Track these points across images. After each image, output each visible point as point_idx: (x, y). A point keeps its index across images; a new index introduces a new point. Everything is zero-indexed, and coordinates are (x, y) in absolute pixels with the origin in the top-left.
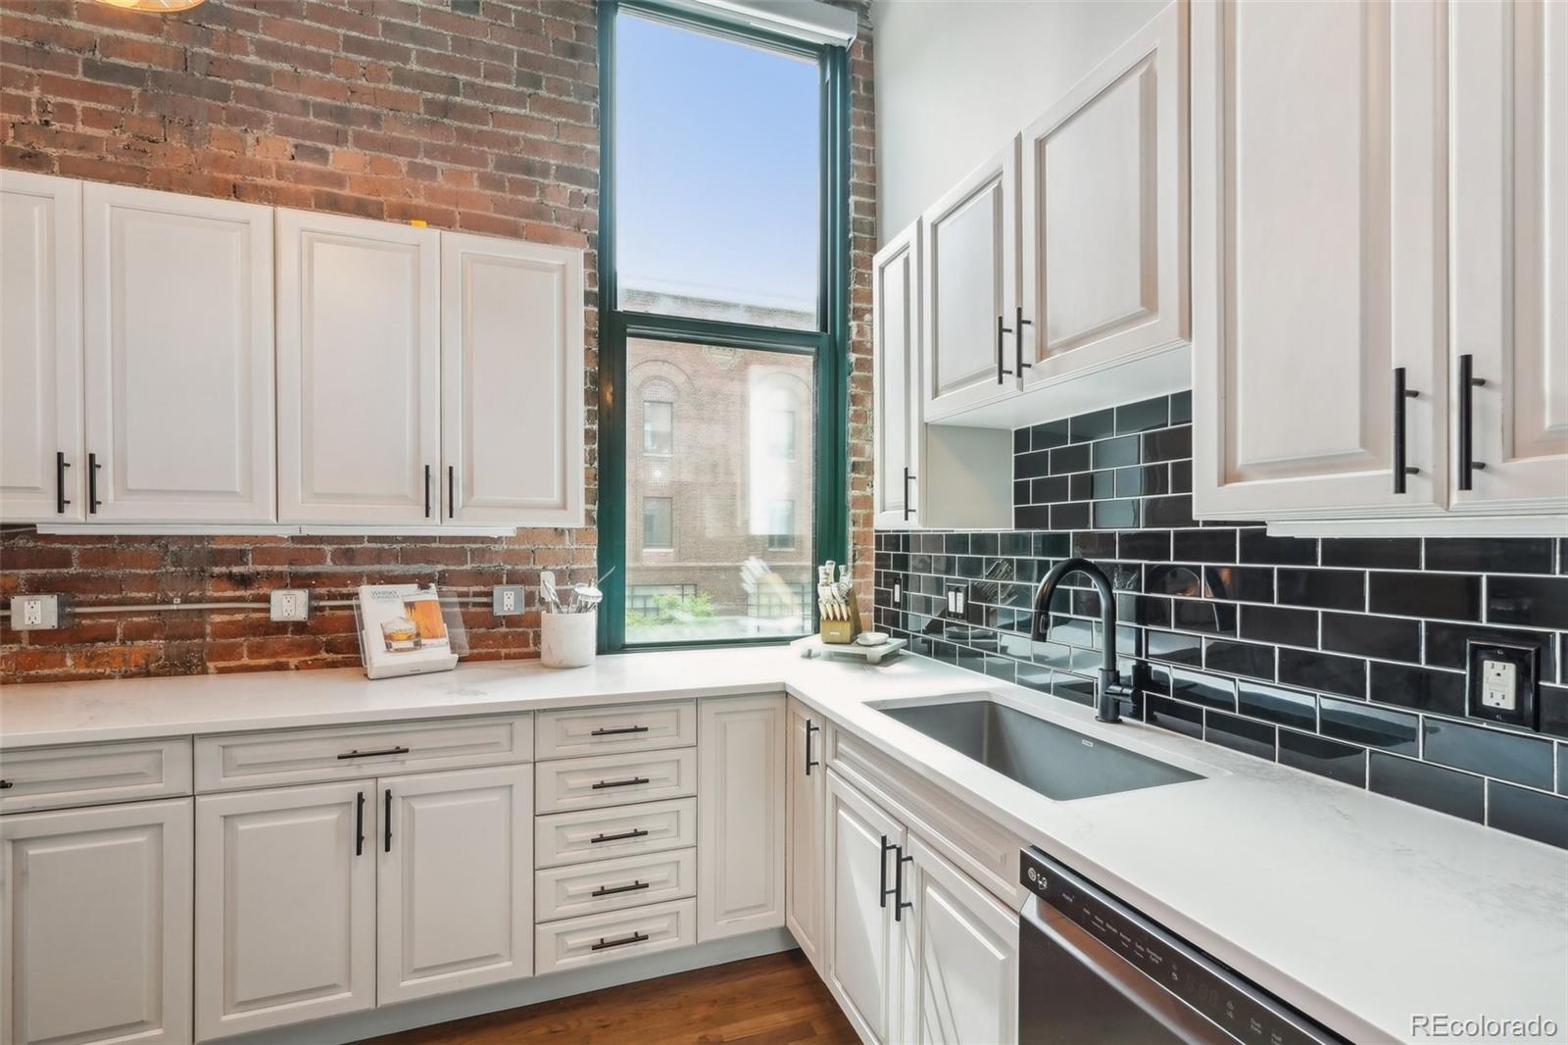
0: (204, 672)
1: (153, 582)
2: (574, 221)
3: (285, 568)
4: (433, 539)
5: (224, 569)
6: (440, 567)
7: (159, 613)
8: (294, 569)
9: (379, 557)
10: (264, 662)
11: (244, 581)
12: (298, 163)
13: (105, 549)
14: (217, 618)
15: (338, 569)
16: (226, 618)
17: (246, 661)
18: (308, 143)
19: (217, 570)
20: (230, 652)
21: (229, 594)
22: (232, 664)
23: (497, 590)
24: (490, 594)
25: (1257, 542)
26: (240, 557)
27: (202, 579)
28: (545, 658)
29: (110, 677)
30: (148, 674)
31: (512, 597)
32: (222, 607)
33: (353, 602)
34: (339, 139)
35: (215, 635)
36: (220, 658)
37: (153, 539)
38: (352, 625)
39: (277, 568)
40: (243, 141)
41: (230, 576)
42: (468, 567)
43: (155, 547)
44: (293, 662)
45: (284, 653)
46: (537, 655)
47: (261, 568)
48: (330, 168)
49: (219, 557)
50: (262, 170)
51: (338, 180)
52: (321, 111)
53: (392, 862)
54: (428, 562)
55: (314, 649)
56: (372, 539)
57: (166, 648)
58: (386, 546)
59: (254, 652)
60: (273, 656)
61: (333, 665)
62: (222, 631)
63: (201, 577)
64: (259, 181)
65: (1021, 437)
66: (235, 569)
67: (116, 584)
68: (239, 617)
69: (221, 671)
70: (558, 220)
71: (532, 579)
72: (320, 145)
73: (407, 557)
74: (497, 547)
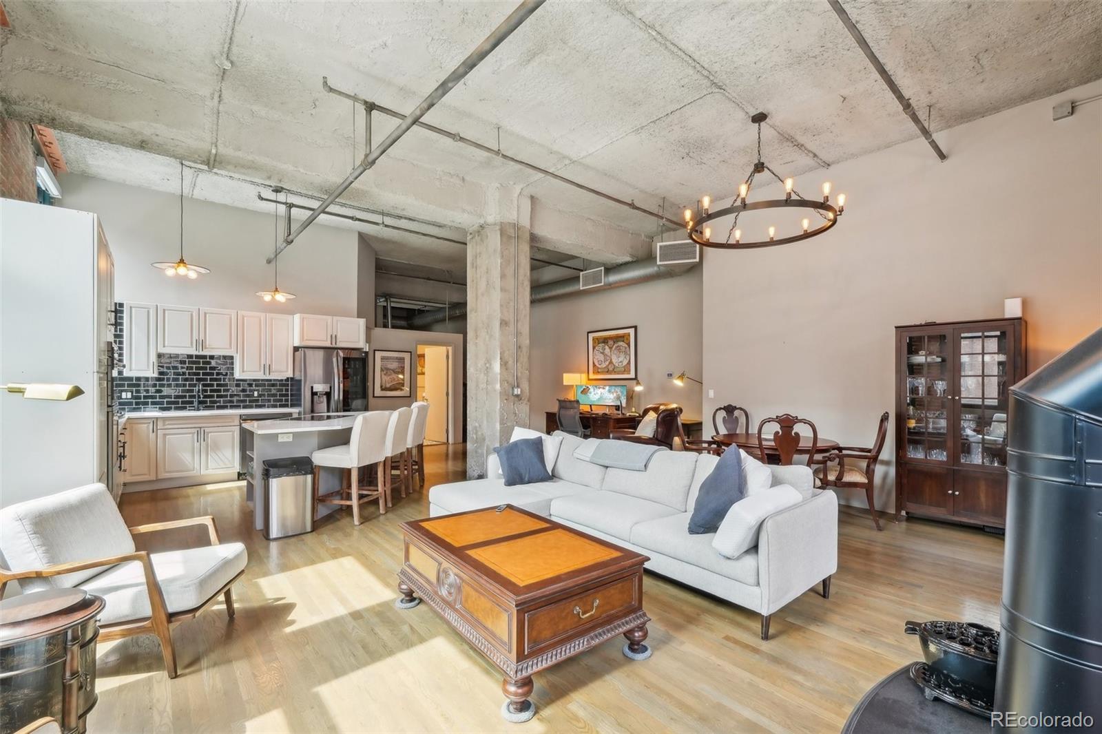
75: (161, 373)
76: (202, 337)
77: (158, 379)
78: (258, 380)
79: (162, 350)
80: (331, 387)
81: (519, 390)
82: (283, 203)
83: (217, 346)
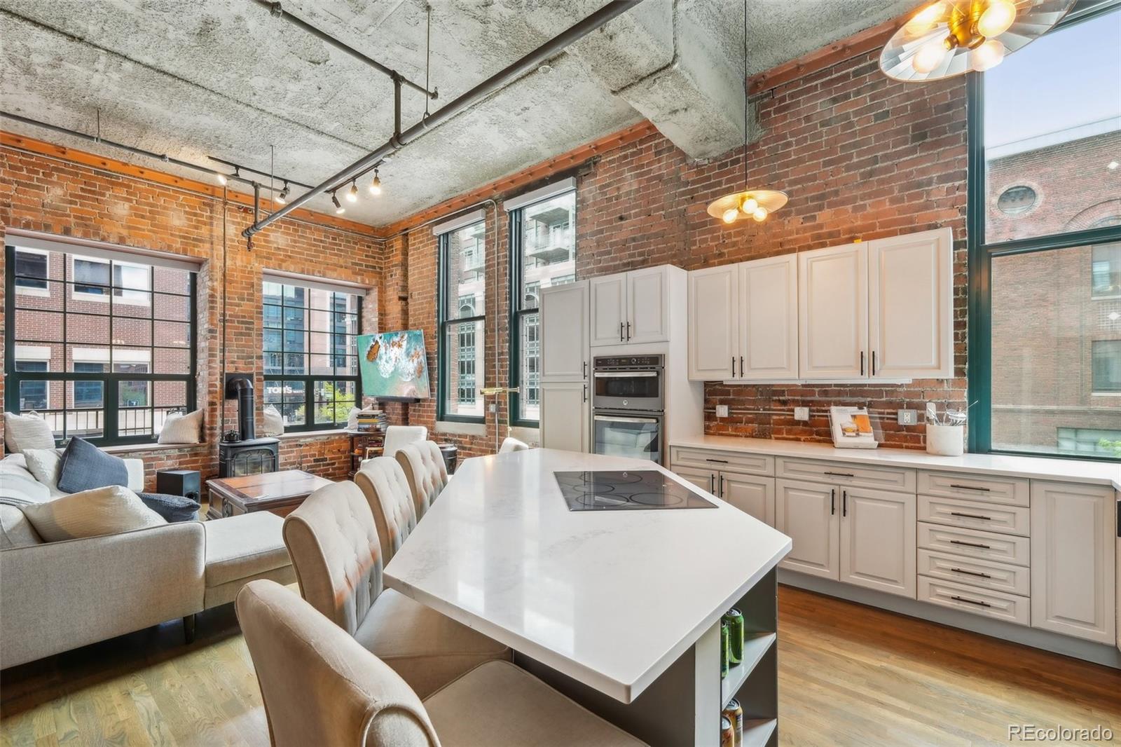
0: (770, 438)
1: (754, 402)
2: (949, 204)
3: (799, 398)
4: (865, 385)
5: (777, 398)
6: (869, 399)
7: (756, 413)
8: (803, 398)
9: (839, 393)
10: (791, 437)
11: (784, 403)
12: (805, 225)
13: (741, 389)
14: (775, 417)
15: (821, 399)
16: (778, 417)
17: (785, 436)
18: (808, 215)
19: (775, 398)
20: (779, 432)
21: (779, 408)
22: (780, 436)
23: (900, 412)
24: (896, 414)
26: (782, 393)
27: (770, 402)
28: (929, 449)
29: (741, 437)
30: (753, 437)
31: (909, 416)
32: (777, 413)
33: (828, 414)
34: (821, 208)
35: (774, 424)
36: (775, 433)
37: (754, 386)
38: (828, 424)
39: (796, 398)
40: (784, 224)
41: (779, 400)
42: (884, 399)
43: (754, 389)
44: (803, 438)
45: (799, 434)
46: (924, 448)
47: (790, 398)
48: (817, 222)
49: (776, 393)
50: (791, 233)
51: (820, 226)
52: (813, 199)
53: (846, 522)
54: (862, 397)
55: (811, 433)
56: (836, 385)
57: (759, 427)
58: (842, 389)
59: (789, 432)
60: (795, 434)
61: (819, 441)
62: (778, 423)
63: (769, 401)
64: (789, 238)
66: (781, 398)
67: (743, 402)
68: (783, 417)
69: (776, 439)
70: (938, 207)
71: (922, 407)
72: (813, 214)
73: (853, 394)
74: (901, 389)
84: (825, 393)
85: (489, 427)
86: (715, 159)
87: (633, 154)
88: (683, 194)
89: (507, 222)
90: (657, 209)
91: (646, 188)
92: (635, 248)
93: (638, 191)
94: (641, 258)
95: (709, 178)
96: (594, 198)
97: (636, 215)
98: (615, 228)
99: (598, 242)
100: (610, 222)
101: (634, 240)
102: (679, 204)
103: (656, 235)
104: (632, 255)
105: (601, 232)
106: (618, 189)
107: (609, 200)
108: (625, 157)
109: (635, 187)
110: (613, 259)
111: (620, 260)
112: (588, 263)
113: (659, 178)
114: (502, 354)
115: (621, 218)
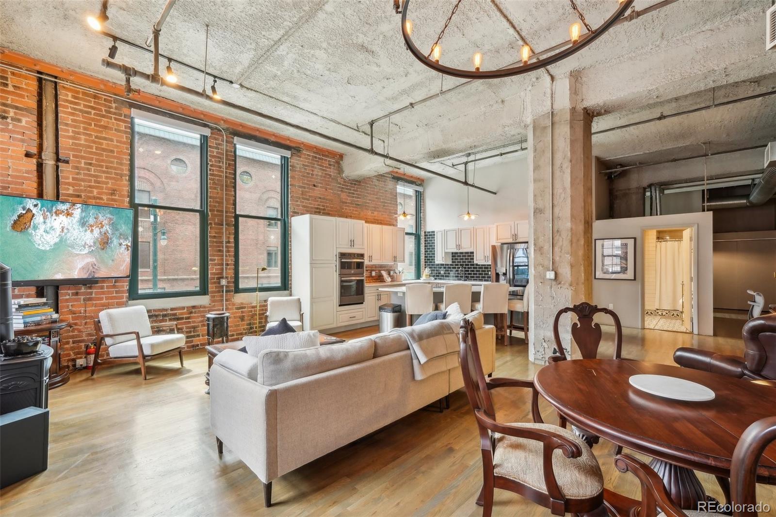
9: (378, 267)
25: (477, 265)
33: (382, 274)
34: (375, 211)
51: (375, 216)
54: (385, 268)
56: (380, 265)
65: (452, 253)
71: (395, 270)
73: (383, 267)
75: (452, 262)
76: (460, 243)
77: (451, 265)
78: (485, 265)
79: (446, 251)
80: (506, 270)
81: (553, 273)
82: (462, 164)
83: (466, 248)
84: (376, 267)
85: (213, 297)
86: (349, 180)
87: (319, 158)
88: (339, 187)
89: (233, 150)
90: (330, 189)
91: (324, 177)
92: (321, 202)
93: (321, 176)
94: (323, 208)
95: (347, 186)
96: (300, 168)
97: (321, 187)
98: (311, 189)
99: (302, 192)
100: (307, 184)
101: (320, 198)
102: (338, 191)
103: (330, 200)
104: (319, 205)
105: (305, 188)
106: (313, 171)
107: (308, 173)
108: (316, 157)
109: (320, 174)
110: (310, 204)
111: (314, 205)
112: (297, 201)
113: (330, 175)
114: (229, 242)
115: (314, 186)
